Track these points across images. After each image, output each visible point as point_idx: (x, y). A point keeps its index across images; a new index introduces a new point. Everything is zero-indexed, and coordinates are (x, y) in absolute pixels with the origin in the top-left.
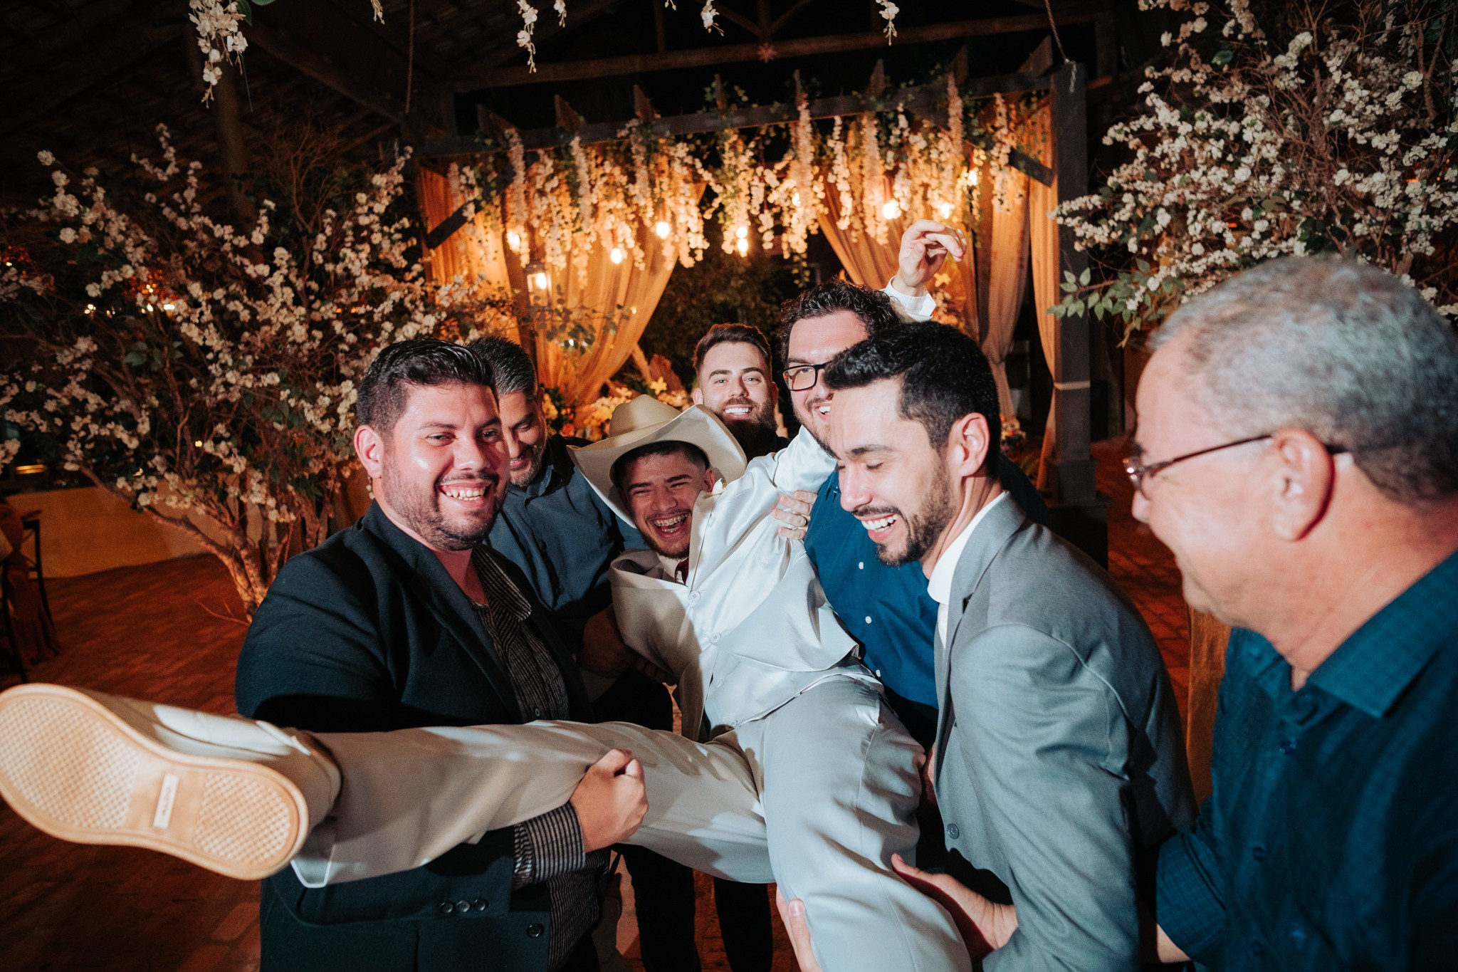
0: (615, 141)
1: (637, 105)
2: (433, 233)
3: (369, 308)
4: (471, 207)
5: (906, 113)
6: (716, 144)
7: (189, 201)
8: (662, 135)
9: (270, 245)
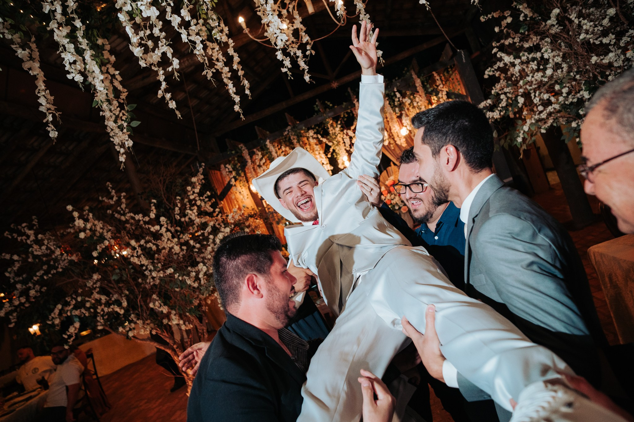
0: (283, 137)
1: (288, 121)
2: (220, 194)
3: (202, 231)
4: (233, 180)
5: (398, 91)
6: (324, 127)
7: (124, 209)
8: (302, 129)
9: (158, 217)
